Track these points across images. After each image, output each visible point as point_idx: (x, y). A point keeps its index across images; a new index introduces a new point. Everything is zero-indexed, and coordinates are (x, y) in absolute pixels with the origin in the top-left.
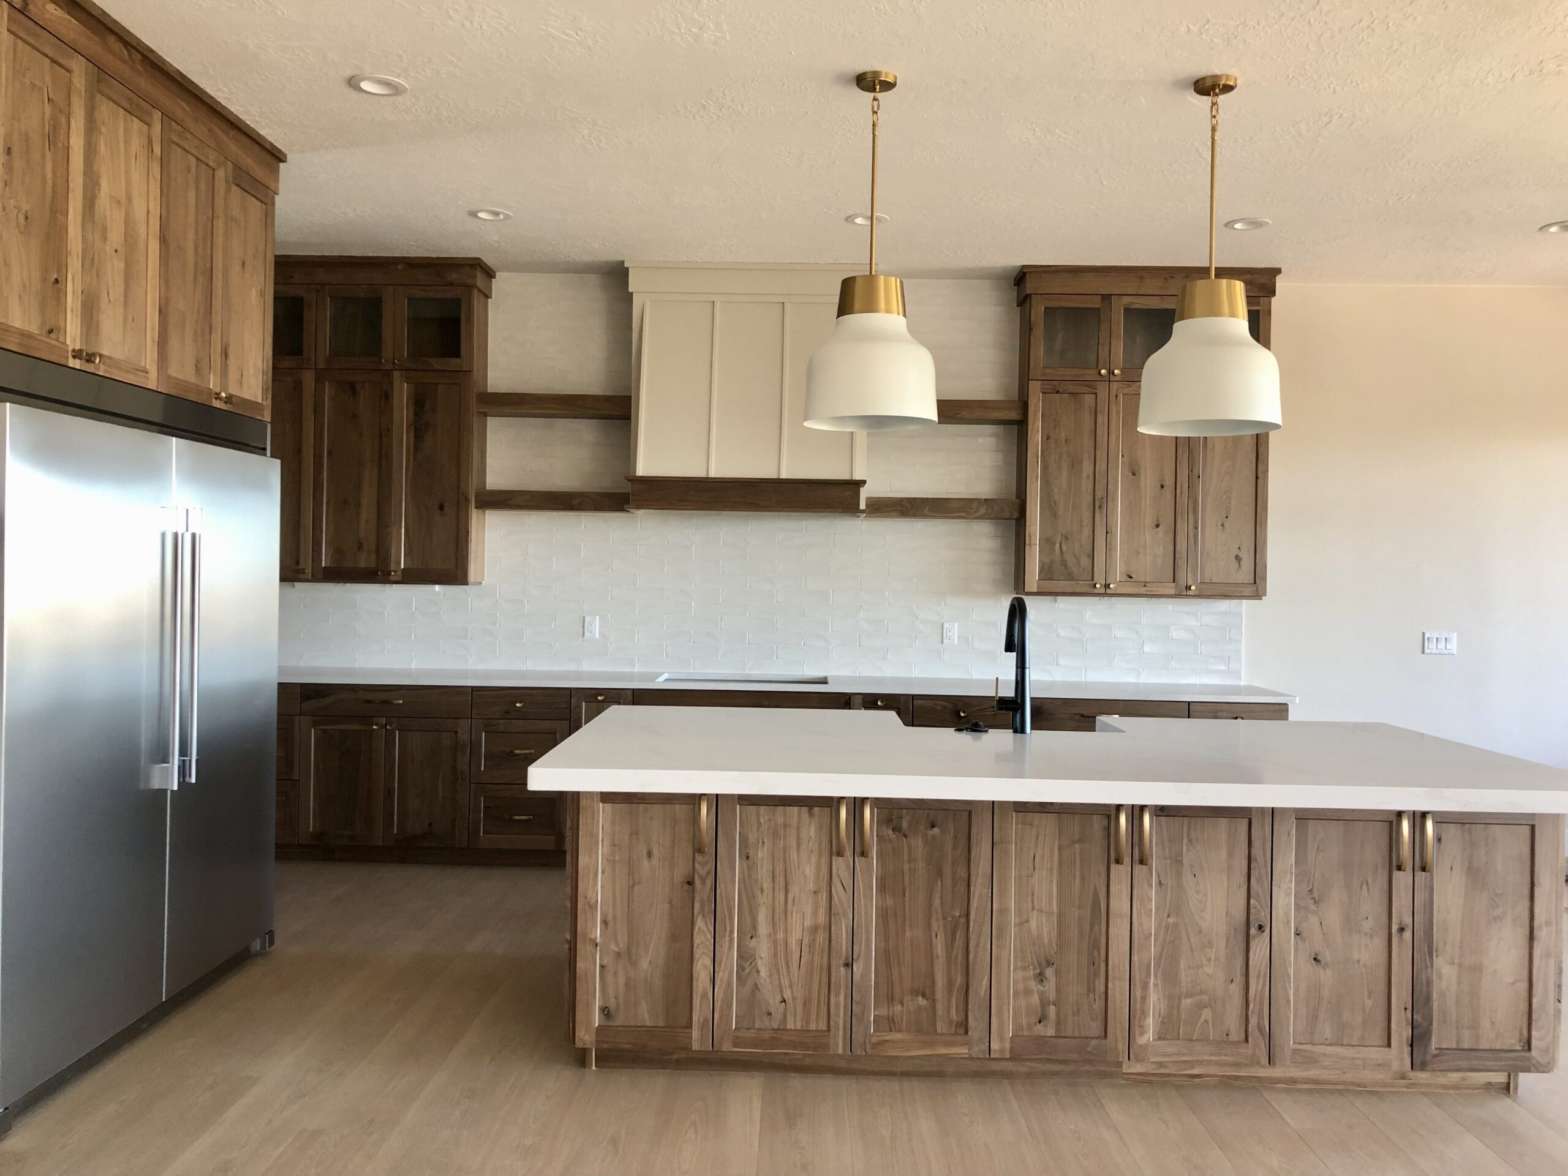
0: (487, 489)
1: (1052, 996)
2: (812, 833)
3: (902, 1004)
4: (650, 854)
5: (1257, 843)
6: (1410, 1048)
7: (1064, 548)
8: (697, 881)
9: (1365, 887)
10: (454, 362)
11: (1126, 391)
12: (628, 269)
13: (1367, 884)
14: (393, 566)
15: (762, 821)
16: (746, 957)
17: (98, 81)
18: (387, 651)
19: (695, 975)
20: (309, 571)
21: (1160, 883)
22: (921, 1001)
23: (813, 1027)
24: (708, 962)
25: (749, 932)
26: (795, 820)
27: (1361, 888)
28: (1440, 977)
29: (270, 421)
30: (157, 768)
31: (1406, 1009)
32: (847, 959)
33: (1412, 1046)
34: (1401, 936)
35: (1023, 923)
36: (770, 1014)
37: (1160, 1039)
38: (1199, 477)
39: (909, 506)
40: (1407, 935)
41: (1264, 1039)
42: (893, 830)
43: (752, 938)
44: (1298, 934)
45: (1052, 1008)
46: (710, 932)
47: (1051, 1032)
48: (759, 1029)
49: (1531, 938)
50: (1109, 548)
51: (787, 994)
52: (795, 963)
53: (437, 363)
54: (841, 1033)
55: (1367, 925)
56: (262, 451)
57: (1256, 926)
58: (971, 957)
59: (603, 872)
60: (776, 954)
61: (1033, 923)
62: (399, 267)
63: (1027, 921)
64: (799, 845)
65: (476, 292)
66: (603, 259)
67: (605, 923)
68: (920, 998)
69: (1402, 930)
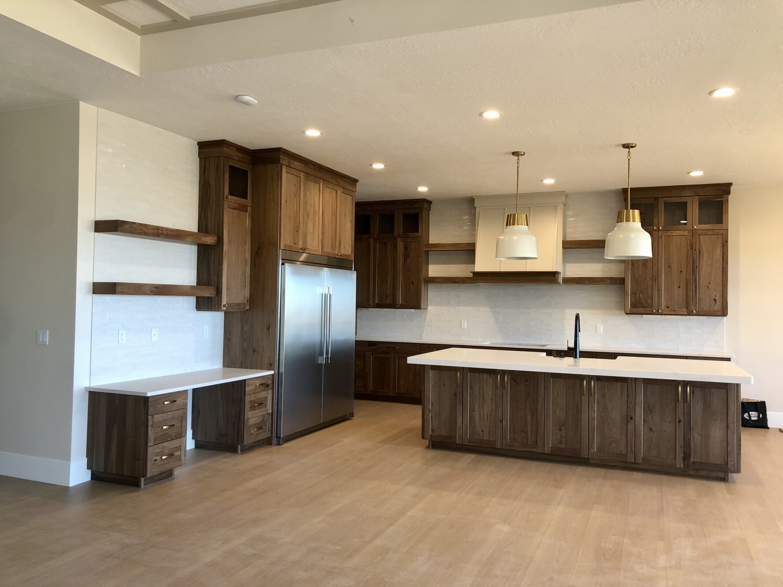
0: (429, 276)
1: (564, 435)
2: (491, 382)
3: (518, 435)
4: (444, 386)
5: (630, 390)
6: (683, 460)
7: (640, 296)
8: (458, 394)
9: (667, 407)
10: (416, 234)
11: (666, 234)
12: (474, 199)
13: (668, 406)
14: (397, 303)
15: (476, 377)
16: (472, 417)
17: (307, 177)
18: (397, 332)
19: (457, 421)
20: (372, 304)
21: (598, 402)
22: (523, 434)
23: (491, 439)
24: (461, 418)
25: (472, 410)
26: (486, 378)
27: (666, 407)
28: (694, 438)
29: (353, 259)
30: (320, 358)
31: (681, 447)
32: (501, 419)
33: (684, 460)
34: (679, 423)
35: (554, 412)
36: (479, 434)
37: (598, 451)
38: (697, 267)
39: (579, 280)
40: (682, 423)
41: (633, 454)
42: (515, 382)
43: (473, 411)
44: (644, 421)
45: (564, 439)
46: (461, 409)
47: (563, 446)
48: (476, 439)
49: (727, 427)
50: (659, 296)
51: (484, 429)
52: (486, 420)
53: (411, 235)
54: (499, 441)
55: (668, 419)
56: (350, 269)
57: (630, 417)
58: (538, 421)
59: (432, 390)
60: (480, 417)
61: (558, 412)
62: (400, 203)
63: (556, 412)
64: (487, 385)
65: (424, 210)
66: (466, 196)
67: (432, 404)
68: (523, 433)
69: (680, 421)
